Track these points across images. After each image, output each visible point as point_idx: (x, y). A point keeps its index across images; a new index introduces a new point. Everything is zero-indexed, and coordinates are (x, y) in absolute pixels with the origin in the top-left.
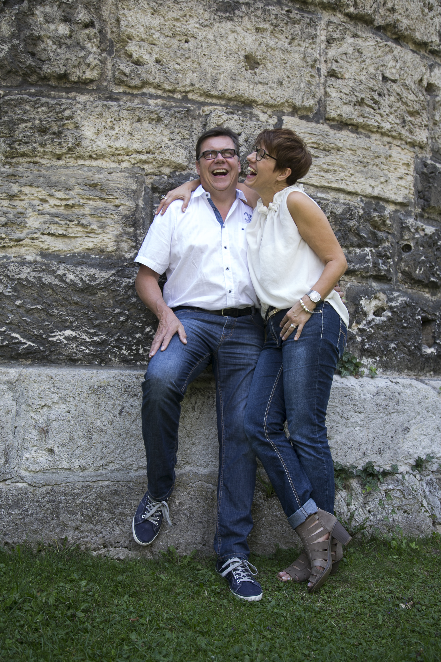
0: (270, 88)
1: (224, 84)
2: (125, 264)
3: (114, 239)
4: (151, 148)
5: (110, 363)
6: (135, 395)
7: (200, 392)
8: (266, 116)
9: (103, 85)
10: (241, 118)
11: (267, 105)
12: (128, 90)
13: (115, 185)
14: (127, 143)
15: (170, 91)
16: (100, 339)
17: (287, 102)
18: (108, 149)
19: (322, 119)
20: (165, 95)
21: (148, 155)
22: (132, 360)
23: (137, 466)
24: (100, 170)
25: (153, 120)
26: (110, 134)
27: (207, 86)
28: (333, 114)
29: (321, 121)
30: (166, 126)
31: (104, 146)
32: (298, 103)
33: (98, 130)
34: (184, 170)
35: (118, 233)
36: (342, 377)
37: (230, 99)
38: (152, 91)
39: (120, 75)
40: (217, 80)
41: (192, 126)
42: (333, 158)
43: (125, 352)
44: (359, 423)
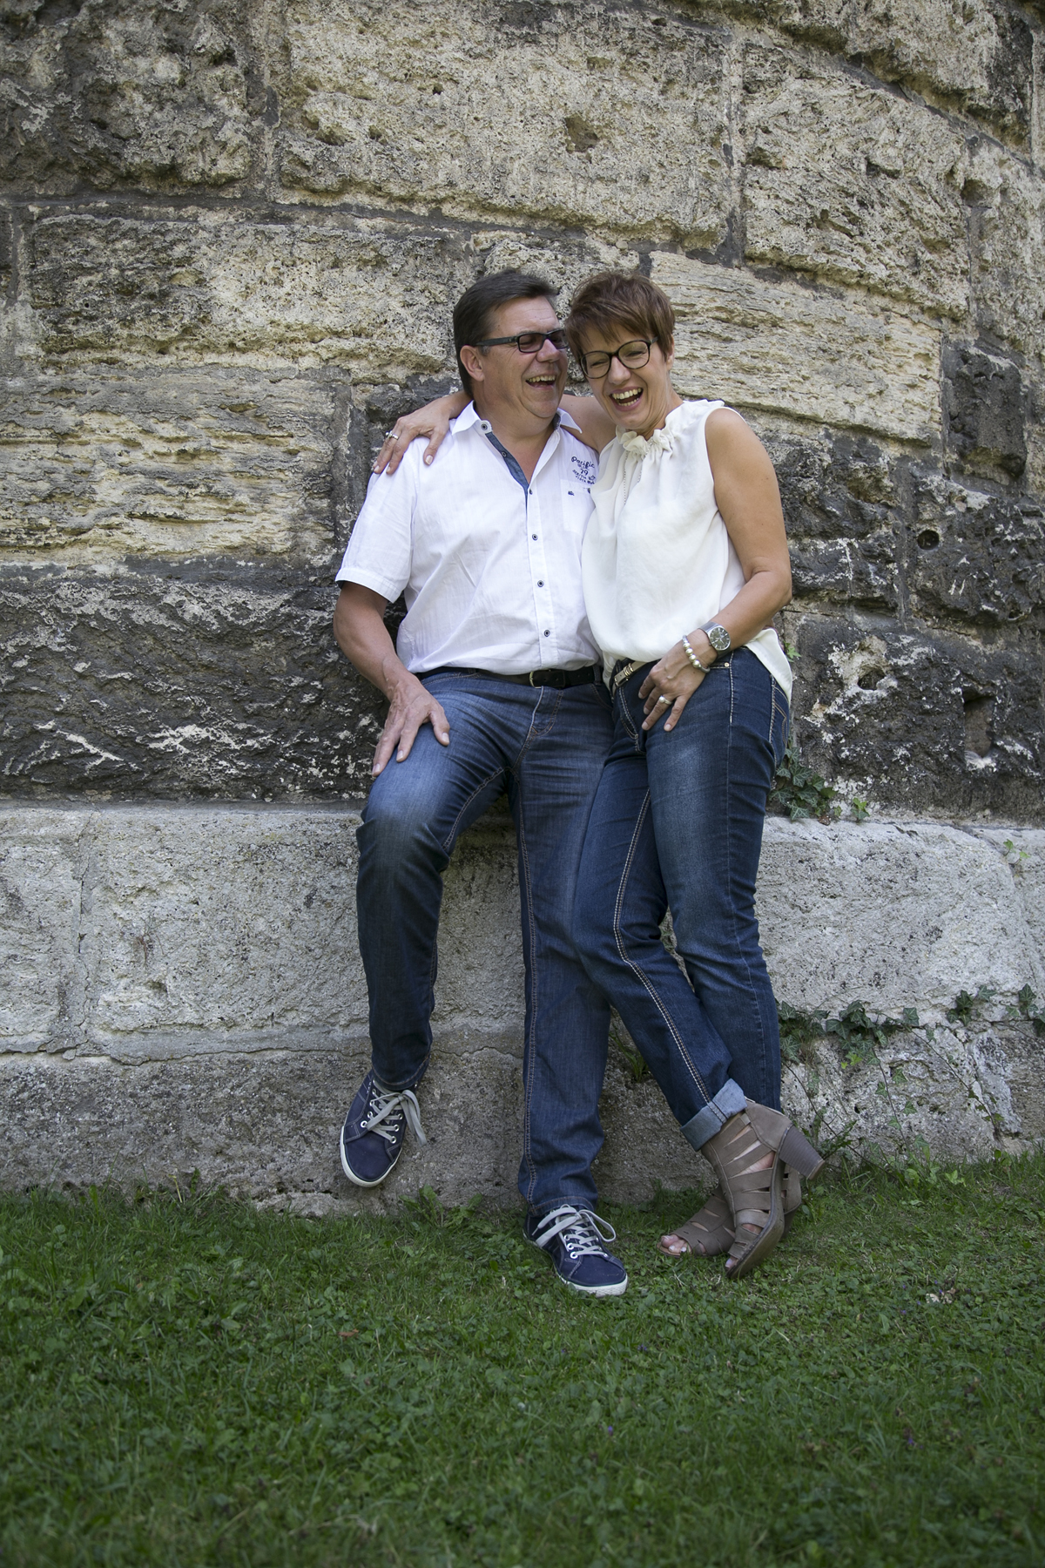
0: (622, 189)
1: (521, 182)
2: (312, 579)
3: (286, 524)
4: (364, 324)
5: (284, 796)
6: (340, 864)
7: (482, 854)
8: (615, 252)
9: (255, 190)
10: (559, 257)
11: (617, 228)
12: (311, 199)
13: (287, 406)
14: (311, 314)
15: (402, 199)
16: (262, 744)
17: (659, 219)
18: (269, 328)
19: (737, 256)
20: (392, 208)
21: (358, 340)
22: (331, 789)
23: (348, 1018)
25: (366, 263)
26: (274, 296)
28: (761, 247)
29: (735, 262)
30: (395, 275)
31: (260, 322)
32: (684, 223)
33: (247, 288)
34: (437, 372)
35: (295, 510)
36: (792, 821)
37: (534, 216)
38: (363, 199)
39: (293, 165)
40: (506, 173)
41: (452, 274)
42: (762, 341)
43: (315, 771)
44: (832, 918)
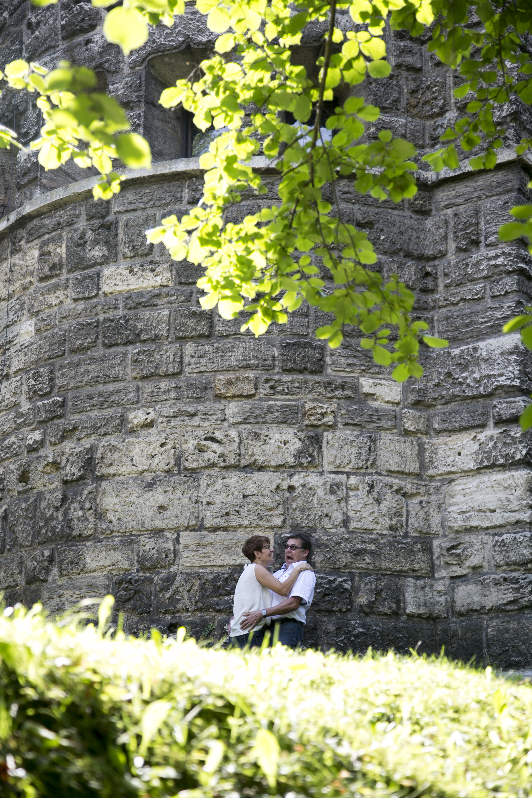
0: (172, 520)
1: (148, 524)
4: (114, 563)
8: (171, 534)
9: (96, 536)
10: (156, 539)
11: (171, 529)
12: (106, 536)
14: (104, 562)
15: (124, 532)
17: (181, 525)
19: (202, 529)
20: (121, 535)
21: (113, 566)
24: (94, 577)
25: (115, 549)
26: (97, 560)
27: (140, 527)
28: (207, 525)
30: (120, 551)
31: (95, 566)
32: (187, 524)
33: (92, 559)
37: (151, 531)
38: (116, 534)
40: (145, 522)
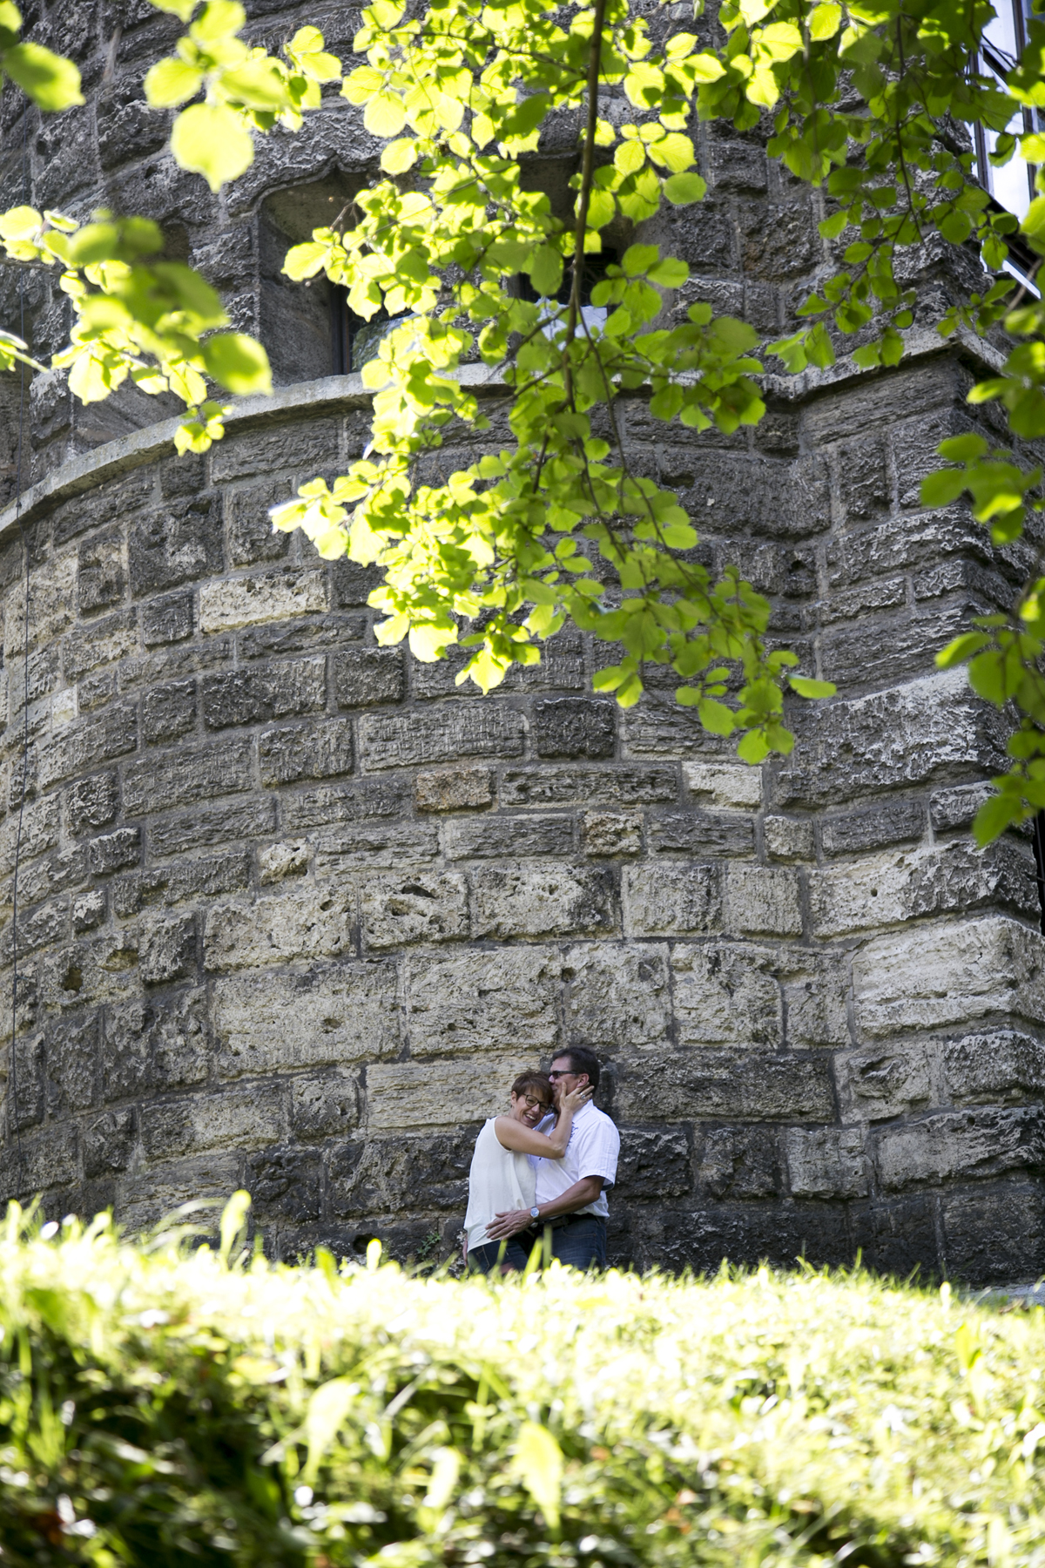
24: (212, 1157)
27: (291, 1059)
